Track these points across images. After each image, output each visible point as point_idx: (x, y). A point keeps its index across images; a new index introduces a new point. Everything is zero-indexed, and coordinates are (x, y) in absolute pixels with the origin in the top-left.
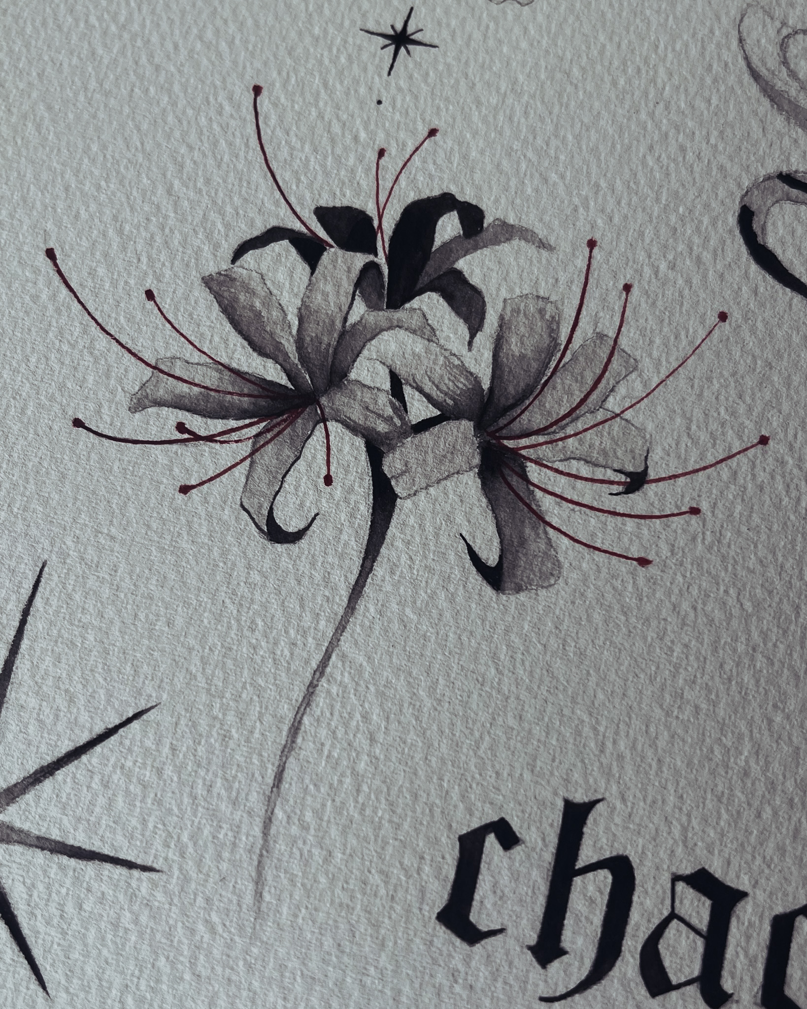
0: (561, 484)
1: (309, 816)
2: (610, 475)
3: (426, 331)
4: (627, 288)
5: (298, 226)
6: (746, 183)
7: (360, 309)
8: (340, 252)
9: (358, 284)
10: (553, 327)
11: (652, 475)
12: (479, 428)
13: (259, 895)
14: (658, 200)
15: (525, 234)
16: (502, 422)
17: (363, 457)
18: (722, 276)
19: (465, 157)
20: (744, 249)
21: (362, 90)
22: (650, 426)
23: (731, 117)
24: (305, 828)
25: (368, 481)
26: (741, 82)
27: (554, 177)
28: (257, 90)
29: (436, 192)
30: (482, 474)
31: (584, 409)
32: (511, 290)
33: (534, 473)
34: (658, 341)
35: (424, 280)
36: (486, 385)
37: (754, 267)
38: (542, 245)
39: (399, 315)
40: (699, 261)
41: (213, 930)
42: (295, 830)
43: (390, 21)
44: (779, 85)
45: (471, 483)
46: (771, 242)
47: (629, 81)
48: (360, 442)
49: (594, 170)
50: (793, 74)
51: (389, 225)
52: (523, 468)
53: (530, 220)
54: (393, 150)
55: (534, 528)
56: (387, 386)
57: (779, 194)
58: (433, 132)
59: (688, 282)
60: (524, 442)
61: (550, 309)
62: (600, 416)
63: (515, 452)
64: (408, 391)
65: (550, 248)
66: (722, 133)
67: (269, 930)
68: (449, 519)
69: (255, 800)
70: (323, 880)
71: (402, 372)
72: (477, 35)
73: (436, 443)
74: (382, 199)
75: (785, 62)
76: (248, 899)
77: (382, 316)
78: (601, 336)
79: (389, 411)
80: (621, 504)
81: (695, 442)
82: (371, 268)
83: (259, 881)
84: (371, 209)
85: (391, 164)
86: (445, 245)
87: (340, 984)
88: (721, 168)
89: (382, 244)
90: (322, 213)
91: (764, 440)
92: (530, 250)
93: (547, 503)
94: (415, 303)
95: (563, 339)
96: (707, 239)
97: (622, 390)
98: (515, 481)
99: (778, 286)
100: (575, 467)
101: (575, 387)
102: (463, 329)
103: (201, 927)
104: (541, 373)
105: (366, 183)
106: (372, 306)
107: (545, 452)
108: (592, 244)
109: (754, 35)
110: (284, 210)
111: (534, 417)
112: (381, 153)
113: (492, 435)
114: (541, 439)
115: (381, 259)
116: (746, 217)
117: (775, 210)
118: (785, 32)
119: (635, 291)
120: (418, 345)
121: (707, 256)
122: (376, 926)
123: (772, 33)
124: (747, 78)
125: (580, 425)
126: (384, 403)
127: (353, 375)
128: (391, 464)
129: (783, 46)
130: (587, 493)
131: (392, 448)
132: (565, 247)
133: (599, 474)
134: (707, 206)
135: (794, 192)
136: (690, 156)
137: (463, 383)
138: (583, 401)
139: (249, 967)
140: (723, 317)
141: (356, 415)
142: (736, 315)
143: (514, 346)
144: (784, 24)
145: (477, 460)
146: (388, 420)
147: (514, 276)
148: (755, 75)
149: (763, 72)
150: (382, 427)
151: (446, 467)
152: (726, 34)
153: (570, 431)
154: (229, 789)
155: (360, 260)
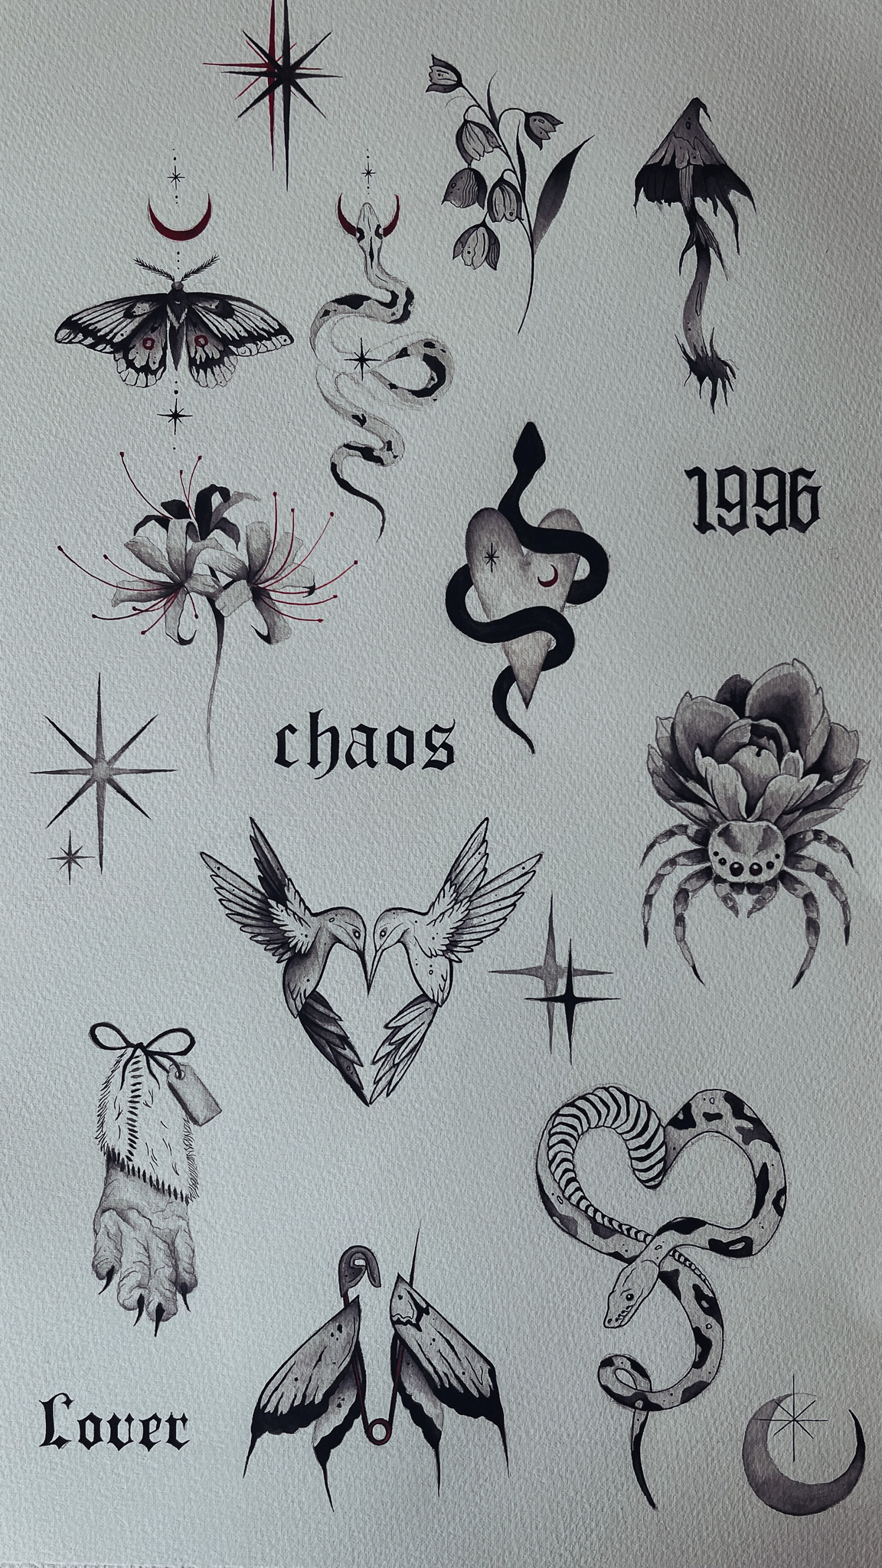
0: (284, 598)
1: (222, 739)
2: (302, 590)
3: (219, 547)
4: (293, 510)
5: (156, 513)
6: (331, 452)
7: (190, 543)
8: (176, 520)
9: (186, 533)
10: (268, 536)
11: (317, 586)
12: (248, 582)
13: (212, 769)
14: (297, 468)
15: (247, 496)
16: (257, 578)
17: (208, 604)
18: (328, 497)
19: (216, 466)
20: (335, 482)
21: (166, 444)
22: (313, 567)
23: (320, 421)
24: (222, 744)
25: (212, 613)
26: (321, 405)
27: (254, 467)
28: (122, 454)
29: (208, 485)
30: (253, 601)
31: (286, 565)
32: (248, 522)
33: (273, 595)
34: (309, 530)
35: (212, 525)
36: (247, 565)
37: (340, 489)
38: (256, 499)
39: (206, 542)
40: (318, 492)
41: (200, 785)
42: (219, 745)
43: (169, 409)
44: (337, 402)
45: (251, 604)
46: (346, 478)
47: (275, 415)
48: (205, 598)
49: (269, 459)
50: (342, 396)
51: (192, 504)
52: (269, 594)
53: (248, 490)
54: (185, 470)
55: (278, 617)
56: (209, 573)
57: (345, 454)
58: (200, 458)
59: (316, 502)
60: (267, 584)
61: (264, 526)
62: (293, 567)
63: (264, 588)
64: (217, 573)
65: (259, 500)
66: (317, 431)
67: (219, 779)
68: (246, 621)
69: (202, 739)
70: (233, 759)
71: (214, 566)
72: (207, 406)
73: (234, 592)
74: (187, 494)
75: (338, 391)
76: (209, 771)
77: (200, 544)
78: (287, 533)
79: (213, 583)
80: (308, 600)
81: (331, 569)
82: (190, 524)
83: (211, 765)
84: (184, 500)
85: (186, 476)
86: (217, 508)
87: (248, 790)
88: (320, 447)
89: (192, 513)
90: (164, 505)
91: (356, 562)
92: (251, 502)
93: (280, 606)
94: (211, 535)
95: (272, 538)
96: (320, 481)
97: (299, 554)
98: (267, 600)
99: (351, 495)
100: (288, 589)
101: (281, 557)
102: (233, 542)
103: (196, 785)
104: (267, 554)
105: (179, 487)
106: (195, 541)
107: (275, 586)
108: (275, 494)
109: (323, 380)
110: (149, 507)
111: (268, 573)
112: (181, 472)
113: (254, 584)
114: (273, 581)
115: (193, 520)
116: (334, 467)
117: (345, 461)
118: (335, 375)
119: (296, 511)
120: (218, 553)
121: (321, 489)
122: (255, 769)
123: (330, 377)
124: (324, 401)
125: (286, 572)
126: (210, 580)
127: (194, 572)
128: (219, 605)
129: (336, 383)
130: (294, 599)
131: (217, 598)
132: (264, 498)
133: (298, 590)
134: (317, 466)
135: (351, 451)
136: (307, 445)
137: (238, 565)
138: (285, 562)
139: (215, 793)
140: (332, 514)
141: (200, 588)
142: (336, 513)
143: (254, 545)
144: (334, 371)
145: (251, 595)
146: (213, 587)
147: (247, 515)
148: (327, 400)
149: (330, 397)
150: (211, 590)
151: (240, 601)
152: (311, 382)
153: (283, 575)
154: (192, 737)
155: (185, 522)
